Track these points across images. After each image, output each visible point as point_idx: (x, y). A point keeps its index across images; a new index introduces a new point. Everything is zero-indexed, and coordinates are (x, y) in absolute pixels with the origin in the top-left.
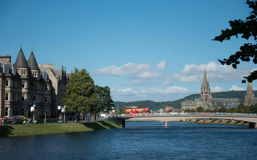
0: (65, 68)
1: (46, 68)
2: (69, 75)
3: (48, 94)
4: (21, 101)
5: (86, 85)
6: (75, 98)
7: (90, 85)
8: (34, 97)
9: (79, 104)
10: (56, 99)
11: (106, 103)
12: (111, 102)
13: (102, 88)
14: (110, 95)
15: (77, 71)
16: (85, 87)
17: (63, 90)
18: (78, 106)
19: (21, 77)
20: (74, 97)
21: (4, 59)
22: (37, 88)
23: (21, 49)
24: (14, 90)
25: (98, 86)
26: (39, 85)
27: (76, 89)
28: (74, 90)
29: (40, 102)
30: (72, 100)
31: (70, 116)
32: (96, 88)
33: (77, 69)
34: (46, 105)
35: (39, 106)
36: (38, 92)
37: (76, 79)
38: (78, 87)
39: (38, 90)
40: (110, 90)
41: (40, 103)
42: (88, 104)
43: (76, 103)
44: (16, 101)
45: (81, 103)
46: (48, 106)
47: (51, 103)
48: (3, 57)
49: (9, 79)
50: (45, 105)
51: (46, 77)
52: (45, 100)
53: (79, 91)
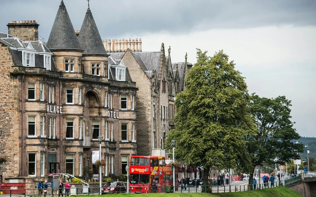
0: (169, 49)
1: (121, 51)
2: (179, 68)
3: (129, 118)
4: (64, 136)
5: (227, 94)
6: (198, 129)
7: (237, 96)
8: (95, 126)
9: (210, 143)
10: (148, 132)
11: (280, 140)
12: (292, 138)
13: (267, 102)
14: (289, 119)
15: (202, 57)
16: (224, 101)
17: (164, 107)
18: (206, 150)
19: (65, 76)
20: (196, 127)
21: (23, 29)
22: (103, 104)
23: (62, 3)
24: (48, 110)
25: (257, 96)
26: (107, 96)
27: (201, 106)
28: (195, 108)
29: (110, 140)
30: (191, 133)
31: (183, 175)
32: (252, 101)
33: (203, 52)
34: (125, 146)
35: (108, 149)
36: (105, 113)
37: (200, 80)
38: (207, 101)
39: (104, 108)
40: (290, 107)
41: (110, 142)
42: (233, 145)
43: (201, 140)
44: (52, 137)
45: (214, 141)
46: (130, 149)
47: (135, 141)
48: (20, 26)
49: (37, 80)
50: (121, 146)
51: (122, 74)
52: (121, 134)
53: (207, 110)
